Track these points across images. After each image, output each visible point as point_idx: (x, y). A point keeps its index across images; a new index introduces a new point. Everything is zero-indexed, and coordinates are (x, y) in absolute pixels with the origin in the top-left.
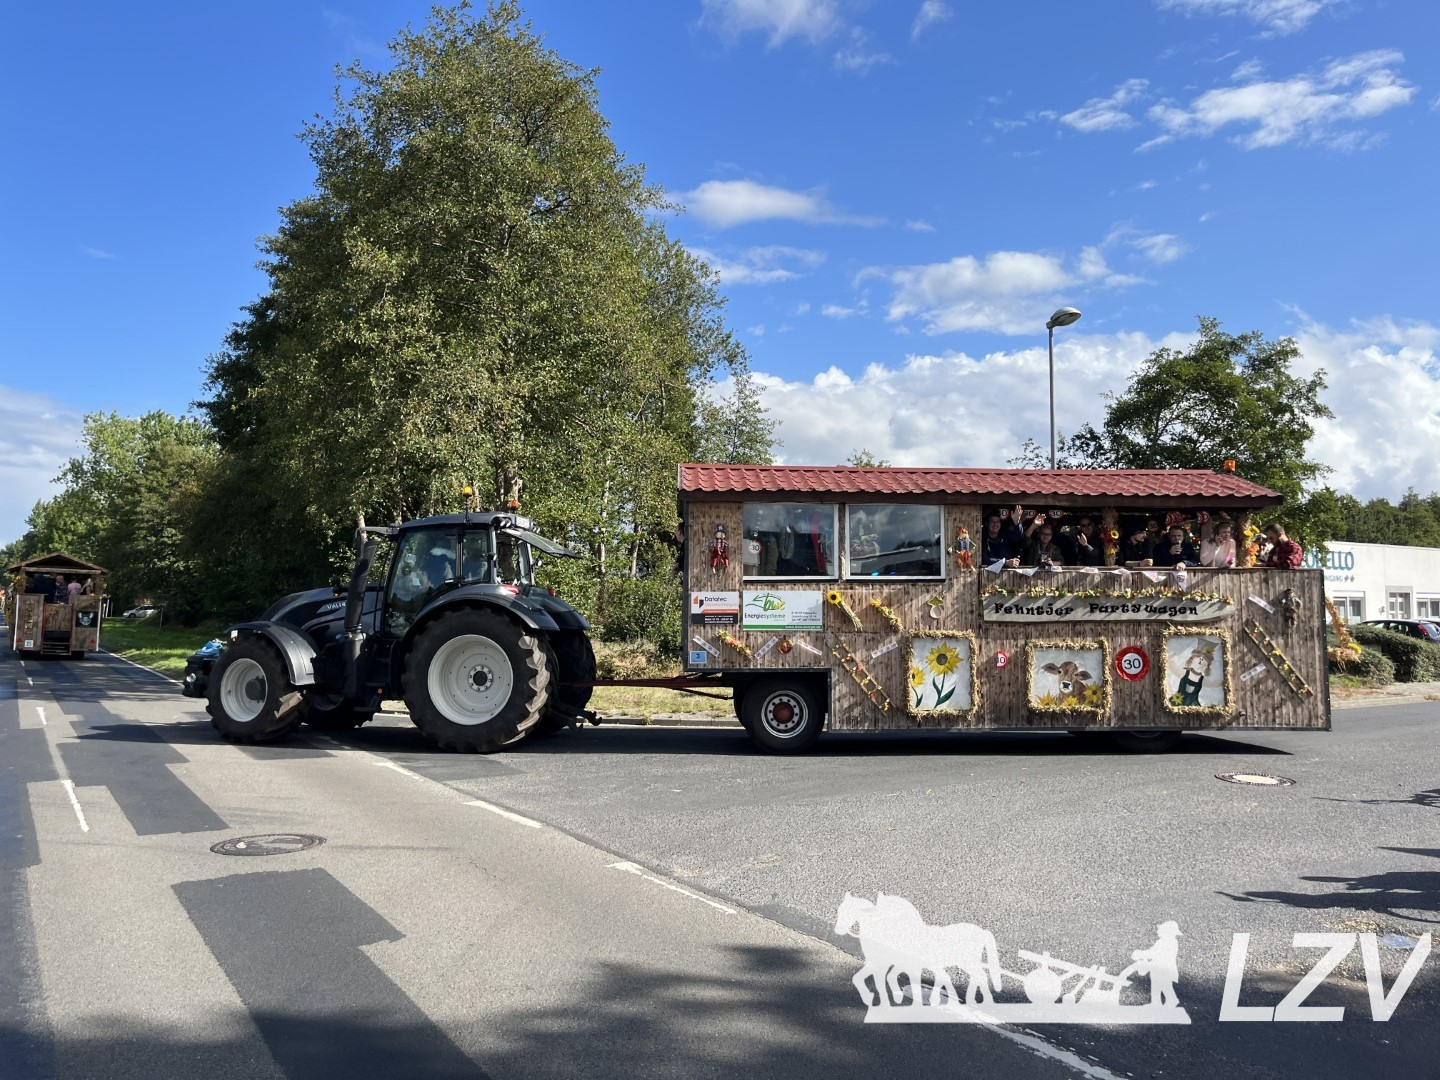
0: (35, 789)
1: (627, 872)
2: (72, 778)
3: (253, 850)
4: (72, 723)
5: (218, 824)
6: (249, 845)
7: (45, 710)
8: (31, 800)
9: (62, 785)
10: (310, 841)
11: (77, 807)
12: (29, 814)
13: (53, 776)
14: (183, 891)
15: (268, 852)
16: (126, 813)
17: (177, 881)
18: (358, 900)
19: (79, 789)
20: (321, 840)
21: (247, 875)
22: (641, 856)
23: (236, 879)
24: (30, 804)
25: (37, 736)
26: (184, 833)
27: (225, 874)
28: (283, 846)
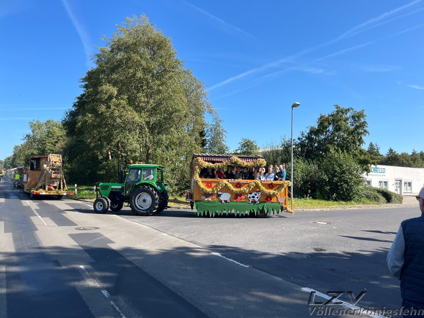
0: (32, 218)
1: (165, 235)
2: (40, 216)
3: (84, 229)
4: (36, 205)
5: (76, 225)
6: (83, 228)
7: (28, 202)
8: (32, 220)
9: (39, 217)
10: (97, 228)
11: (43, 221)
12: (33, 223)
13: (35, 215)
14: (69, 235)
15: (87, 230)
16: (55, 222)
17: (69, 234)
18: (107, 238)
19: (42, 218)
20: (99, 228)
21: (83, 233)
22: (168, 233)
23: (81, 233)
24: (32, 221)
25: (28, 208)
26: (68, 226)
27: (79, 233)
28: (91, 229)
